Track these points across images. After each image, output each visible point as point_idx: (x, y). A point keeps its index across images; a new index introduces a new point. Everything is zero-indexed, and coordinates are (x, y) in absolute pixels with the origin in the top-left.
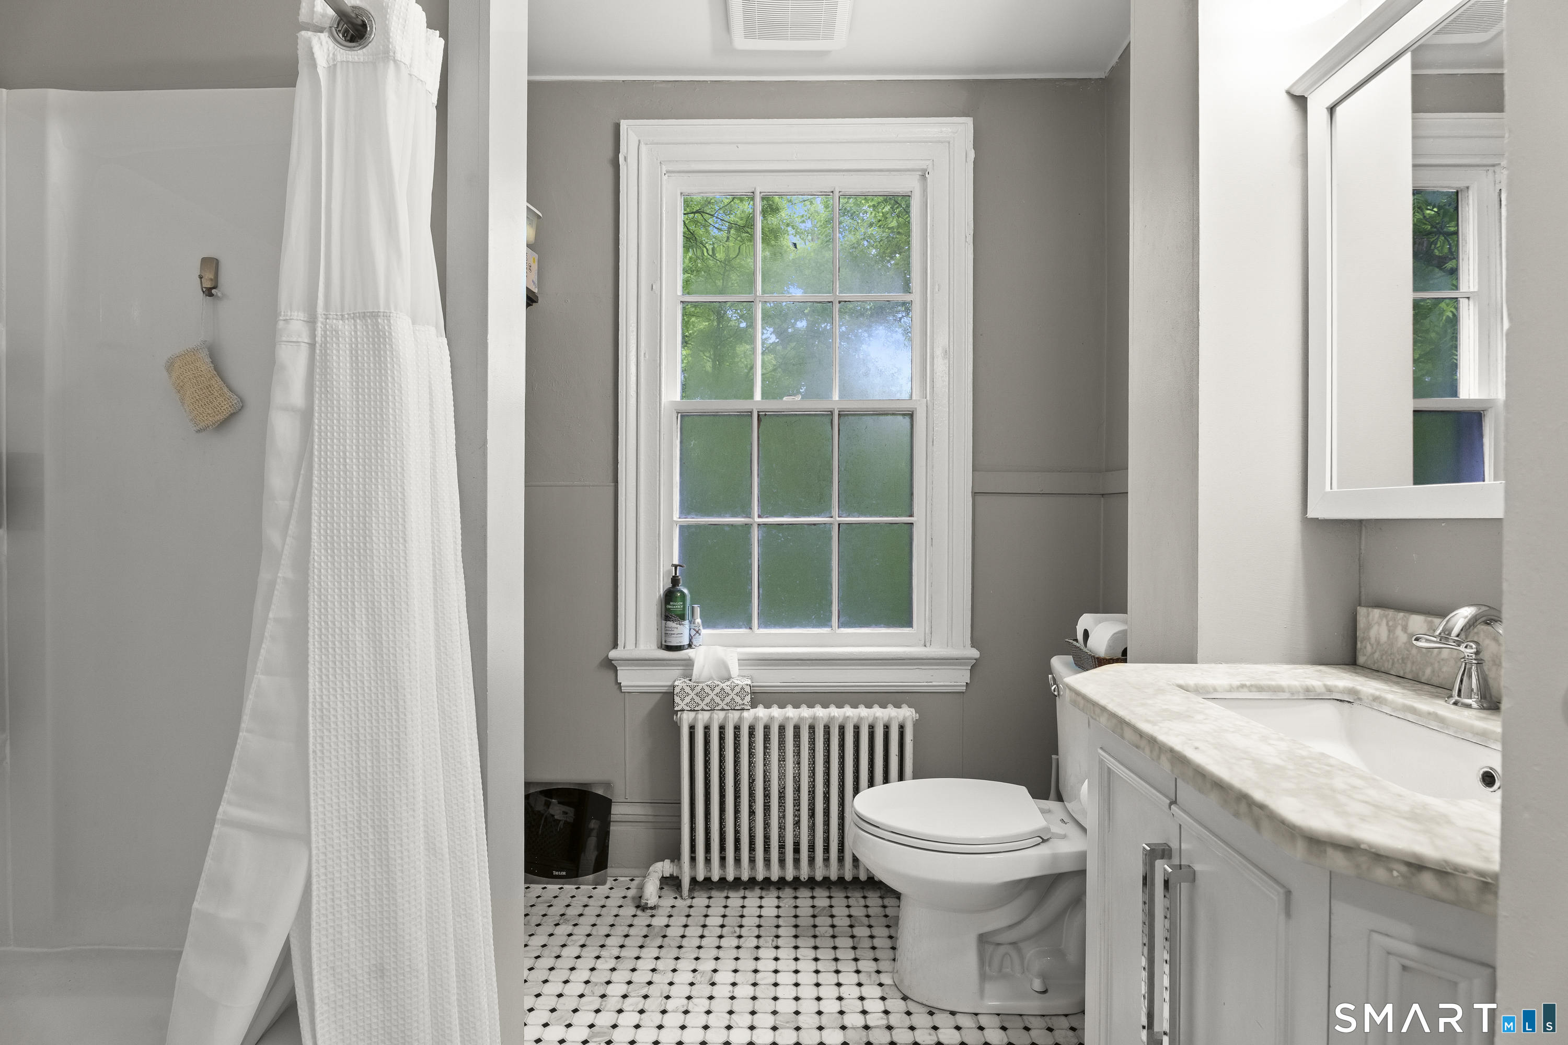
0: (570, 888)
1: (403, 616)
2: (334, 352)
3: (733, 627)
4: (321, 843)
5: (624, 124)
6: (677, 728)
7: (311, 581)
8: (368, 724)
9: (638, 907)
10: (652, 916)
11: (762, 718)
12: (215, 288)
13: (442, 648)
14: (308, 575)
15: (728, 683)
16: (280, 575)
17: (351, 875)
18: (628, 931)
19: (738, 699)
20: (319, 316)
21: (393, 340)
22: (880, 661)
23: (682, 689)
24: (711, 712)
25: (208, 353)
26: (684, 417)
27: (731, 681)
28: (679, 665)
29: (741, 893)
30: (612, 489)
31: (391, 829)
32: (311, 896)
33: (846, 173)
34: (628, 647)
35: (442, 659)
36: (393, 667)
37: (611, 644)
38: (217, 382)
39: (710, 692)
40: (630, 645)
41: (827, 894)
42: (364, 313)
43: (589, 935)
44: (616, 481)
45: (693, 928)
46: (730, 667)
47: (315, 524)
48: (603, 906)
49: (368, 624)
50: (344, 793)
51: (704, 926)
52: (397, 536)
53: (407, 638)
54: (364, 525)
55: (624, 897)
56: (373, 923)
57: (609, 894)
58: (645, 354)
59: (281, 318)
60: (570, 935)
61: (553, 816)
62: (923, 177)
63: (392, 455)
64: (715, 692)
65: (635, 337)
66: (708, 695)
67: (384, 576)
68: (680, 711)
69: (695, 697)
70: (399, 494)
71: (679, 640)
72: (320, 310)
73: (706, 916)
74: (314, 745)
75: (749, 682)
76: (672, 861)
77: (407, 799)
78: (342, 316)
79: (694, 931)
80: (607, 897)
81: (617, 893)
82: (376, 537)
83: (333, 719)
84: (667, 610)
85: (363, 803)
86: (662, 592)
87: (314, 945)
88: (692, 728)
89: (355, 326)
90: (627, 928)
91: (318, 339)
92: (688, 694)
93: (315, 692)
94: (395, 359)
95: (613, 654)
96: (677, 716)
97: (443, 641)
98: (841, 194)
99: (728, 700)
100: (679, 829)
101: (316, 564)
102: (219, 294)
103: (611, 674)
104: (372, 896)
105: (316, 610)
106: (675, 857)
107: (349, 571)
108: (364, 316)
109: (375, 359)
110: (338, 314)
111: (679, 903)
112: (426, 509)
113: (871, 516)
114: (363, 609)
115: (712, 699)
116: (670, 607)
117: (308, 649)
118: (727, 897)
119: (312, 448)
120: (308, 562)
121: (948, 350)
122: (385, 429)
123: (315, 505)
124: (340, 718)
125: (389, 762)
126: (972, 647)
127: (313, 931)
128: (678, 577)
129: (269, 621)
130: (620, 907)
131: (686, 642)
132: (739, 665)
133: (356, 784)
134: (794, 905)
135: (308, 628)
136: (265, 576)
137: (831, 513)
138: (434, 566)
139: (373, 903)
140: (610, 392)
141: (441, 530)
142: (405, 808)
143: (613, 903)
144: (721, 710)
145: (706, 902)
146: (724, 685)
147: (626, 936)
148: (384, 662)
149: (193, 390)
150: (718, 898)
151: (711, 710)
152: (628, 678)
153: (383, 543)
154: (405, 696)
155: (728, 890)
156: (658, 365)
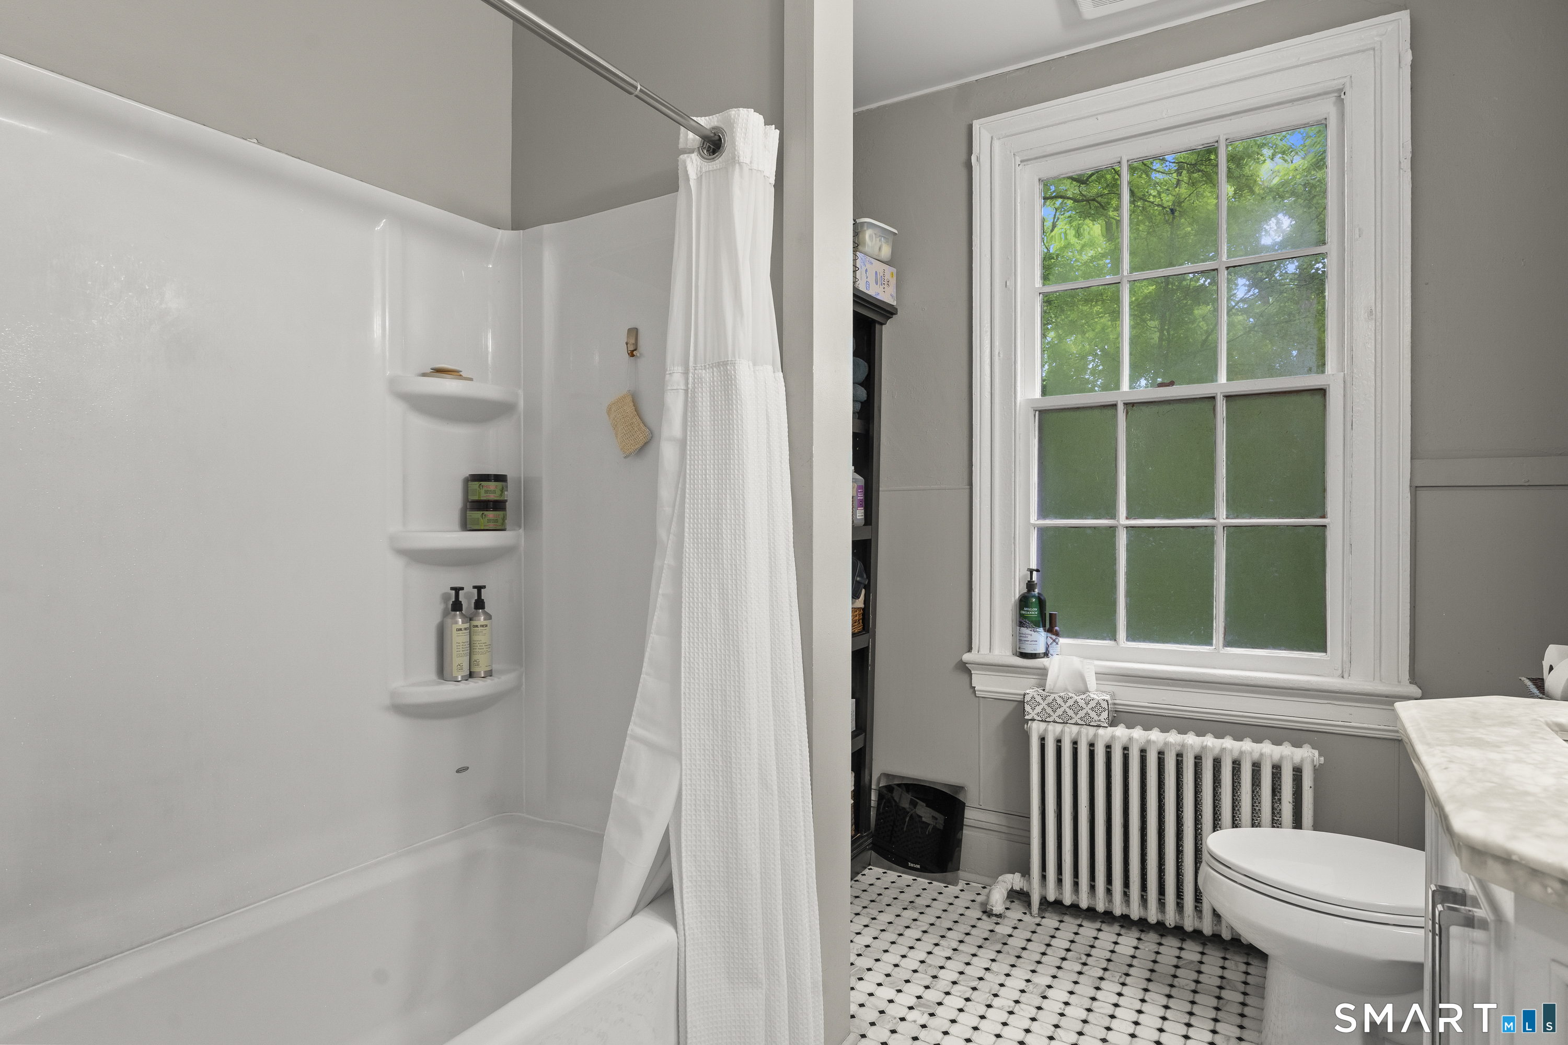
0: (923, 882)
1: (743, 596)
2: (700, 394)
3: (1096, 638)
4: (688, 762)
5: (976, 124)
6: (1026, 736)
7: (684, 567)
8: (719, 677)
9: (984, 912)
10: (997, 924)
11: (1119, 738)
12: (635, 350)
13: (775, 625)
14: (682, 563)
15: (1084, 697)
16: (666, 562)
17: (708, 790)
18: (970, 931)
19: (1093, 714)
20: (690, 368)
21: (737, 381)
22: (1276, 690)
23: (1033, 697)
24: (1064, 725)
25: (631, 399)
26: (1044, 415)
27: (1086, 695)
28: (1034, 674)
29: (1098, 925)
30: (967, 492)
31: (734, 760)
32: (681, 799)
33: (1233, 117)
34: (982, 652)
35: (776, 635)
36: (736, 635)
37: (966, 648)
38: (636, 420)
39: (1063, 704)
40: (985, 650)
41: (1200, 949)
42: (719, 362)
43: (932, 924)
44: (971, 484)
45: (1037, 944)
46: (1087, 680)
47: (687, 525)
48: (951, 904)
49: (720, 601)
50: (703, 727)
51: (1048, 945)
52: (739, 534)
53: (746, 614)
54: (718, 525)
55: (973, 901)
56: (721, 829)
57: (959, 894)
58: (999, 353)
59: (667, 373)
60: (915, 920)
61: (920, 817)
62: (1340, 101)
63: (736, 471)
64: (1068, 704)
65: (989, 336)
66: (1060, 706)
67: (730, 565)
68: (1031, 720)
69: (1046, 707)
70: (741, 501)
71: (1034, 647)
72: (691, 364)
73: (1053, 937)
74: (685, 688)
75: (1108, 697)
76: (1023, 876)
77: (745, 740)
78: (705, 366)
79: (1036, 947)
80: (957, 897)
81: (966, 897)
82: (725, 534)
83: (696, 671)
84: (1021, 616)
85: (715, 737)
86: (1017, 596)
87: (683, 835)
88: (1043, 740)
89: (713, 373)
90: (970, 928)
91: (690, 386)
92: (1039, 704)
93: (686, 649)
94: (738, 397)
95: (967, 657)
96: (1027, 725)
97: (776, 620)
98: (1228, 141)
99: (1082, 714)
100: (1028, 844)
101: (687, 555)
102: (638, 355)
103: (965, 677)
104: (721, 809)
105: (687, 589)
106: (1026, 872)
107: (708, 560)
108: (718, 365)
109: (725, 397)
110: (702, 365)
111: (1027, 918)
112: (763, 512)
113: (1267, 517)
114: (717, 590)
115: (1065, 712)
116: (1024, 612)
117: (681, 617)
118: (1080, 926)
119: (686, 467)
120: (683, 553)
121: (1373, 308)
122: (731, 451)
123: (687, 510)
124: (701, 671)
125: (733, 709)
126: (1410, 683)
127: (683, 825)
128: (1034, 582)
129: (659, 596)
130: (967, 908)
131: (1041, 650)
132: (1097, 679)
133: (711, 722)
134: (1156, 950)
135: (682, 602)
136: (657, 563)
137: (1213, 513)
138: (770, 558)
139: (721, 814)
140: (965, 395)
141: (775, 530)
142: (743, 745)
143: (960, 903)
144: (1074, 724)
145: (1056, 924)
146: (1078, 698)
147: (967, 934)
148: (730, 631)
149: (622, 427)
150: (1070, 924)
151: (1063, 723)
152: (983, 683)
153: (730, 539)
154: (744, 659)
155: (1083, 919)
156: (1013, 363)
